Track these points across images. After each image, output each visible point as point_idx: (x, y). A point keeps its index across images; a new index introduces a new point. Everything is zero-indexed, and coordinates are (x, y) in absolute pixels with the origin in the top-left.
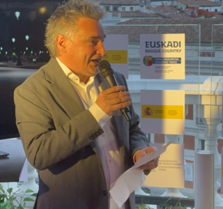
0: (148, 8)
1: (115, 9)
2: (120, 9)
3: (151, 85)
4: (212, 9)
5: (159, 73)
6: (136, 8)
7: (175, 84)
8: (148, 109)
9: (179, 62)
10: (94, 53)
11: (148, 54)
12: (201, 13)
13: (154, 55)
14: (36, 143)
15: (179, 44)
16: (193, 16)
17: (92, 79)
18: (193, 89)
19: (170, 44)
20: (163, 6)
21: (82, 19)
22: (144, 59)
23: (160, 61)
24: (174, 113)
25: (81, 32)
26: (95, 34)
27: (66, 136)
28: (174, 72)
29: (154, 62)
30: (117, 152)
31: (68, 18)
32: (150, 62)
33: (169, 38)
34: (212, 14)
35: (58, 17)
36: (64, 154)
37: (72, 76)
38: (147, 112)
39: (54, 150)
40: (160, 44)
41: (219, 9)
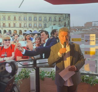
0: (89, 29)
1: (81, 30)
2: (82, 30)
3: (87, 46)
5: (89, 44)
6: (86, 29)
7: (93, 46)
8: (86, 52)
9: (94, 41)
11: (86, 39)
13: (88, 39)
15: (94, 37)
19: (92, 37)
20: (93, 29)
22: (85, 40)
23: (89, 41)
28: (93, 43)
29: (88, 41)
32: (87, 41)
38: (86, 53)
40: (89, 37)
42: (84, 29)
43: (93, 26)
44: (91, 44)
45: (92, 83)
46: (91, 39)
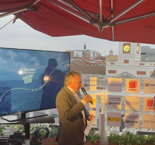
4: (91, 62)
9: (95, 86)
11: (85, 83)
12: (87, 63)
15: (95, 80)
16: (85, 64)
19: (92, 80)
23: (89, 85)
28: (93, 89)
32: (86, 86)
33: (91, 78)
34: (91, 64)
41: (94, 62)
43: (75, 56)
44: (91, 90)
45: (92, 140)
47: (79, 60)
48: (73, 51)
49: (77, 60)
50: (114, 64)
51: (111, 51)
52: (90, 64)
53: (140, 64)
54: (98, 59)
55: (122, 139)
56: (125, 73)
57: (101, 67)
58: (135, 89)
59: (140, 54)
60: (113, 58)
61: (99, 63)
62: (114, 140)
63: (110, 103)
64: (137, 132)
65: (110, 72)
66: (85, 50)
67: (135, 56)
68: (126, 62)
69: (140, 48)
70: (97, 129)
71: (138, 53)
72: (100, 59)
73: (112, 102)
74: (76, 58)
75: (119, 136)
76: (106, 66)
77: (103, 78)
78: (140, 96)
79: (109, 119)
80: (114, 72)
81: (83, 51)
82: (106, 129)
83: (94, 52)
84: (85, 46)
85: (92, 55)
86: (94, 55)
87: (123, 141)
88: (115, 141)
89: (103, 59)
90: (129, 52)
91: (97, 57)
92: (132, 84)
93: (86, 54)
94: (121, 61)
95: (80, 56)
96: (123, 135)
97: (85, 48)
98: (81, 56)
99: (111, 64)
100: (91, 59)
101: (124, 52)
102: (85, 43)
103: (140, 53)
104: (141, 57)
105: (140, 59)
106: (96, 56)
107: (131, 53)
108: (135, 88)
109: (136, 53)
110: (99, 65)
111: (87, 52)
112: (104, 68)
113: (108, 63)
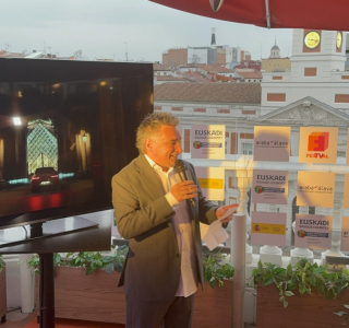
0: (178, 73)
5: (205, 155)
9: (220, 146)
10: (174, 151)
11: (197, 140)
13: (202, 141)
14: (125, 219)
15: (220, 133)
17: (171, 169)
18: (230, 165)
19: (214, 133)
20: (189, 72)
21: (163, 127)
22: (194, 144)
23: (207, 145)
24: (216, 184)
25: (164, 136)
26: (174, 138)
27: (147, 216)
28: (217, 153)
29: (201, 146)
30: (188, 224)
31: (153, 127)
32: (198, 146)
35: (145, 126)
36: (145, 229)
37: (157, 167)
39: (138, 227)
40: (207, 133)
41: (233, 75)
42: (162, 74)
44: (212, 157)
45: (213, 279)
46: (211, 141)
47: (199, 70)
48: (186, 50)
49: (194, 70)
50: (280, 78)
51: (275, 48)
52: (224, 79)
53: (344, 77)
54: (245, 67)
55: (289, 278)
56: (307, 98)
57: (250, 85)
58: (325, 153)
59: (343, 52)
60: (278, 64)
61: (247, 76)
62: (266, 281)
63: (260, 190)
64: (327, 257)
65: (271, 97)
66: (213, 47)
67: (333, 58)
68: (311, 72)
69: (345, 39)
70: (227, 251)
71: (338, 50)
72: (249, 67)
73: (264, 185)
74: (192, 65)
75: (280, 271)
76: (262, 85)
77: (254, 112)
78: (335, 169)
79: (256, 228)
80: (281, 97)
81: (208, 48)
82: (249, 249)
83: (235, 51)
84: (213, 36)
85: (229, 58)
86: (235, 57)
87: (290, 282)
88: (269, 283)
89: (256, 66)
90: (317, 49)
91: (242, 62)
92: (316, 142)
93: (215, 55)
94: (297, 72)
95: (201, 62)
96: (290, 267)
97: (213, 41)
98: (204, 60)
99: (274, 78)
100: (227, 67)
101: (306, 49)
102: (214, 29)
103: (344, 49)
104: (345, 59)
105: (344, 65)
106: (239, 60)
107: (322, 51)
108: (323, 150)
109: (334, 52)
110: (247, 81)
111: (219, 51)
112: (258, 89)
113: (267, 77)
